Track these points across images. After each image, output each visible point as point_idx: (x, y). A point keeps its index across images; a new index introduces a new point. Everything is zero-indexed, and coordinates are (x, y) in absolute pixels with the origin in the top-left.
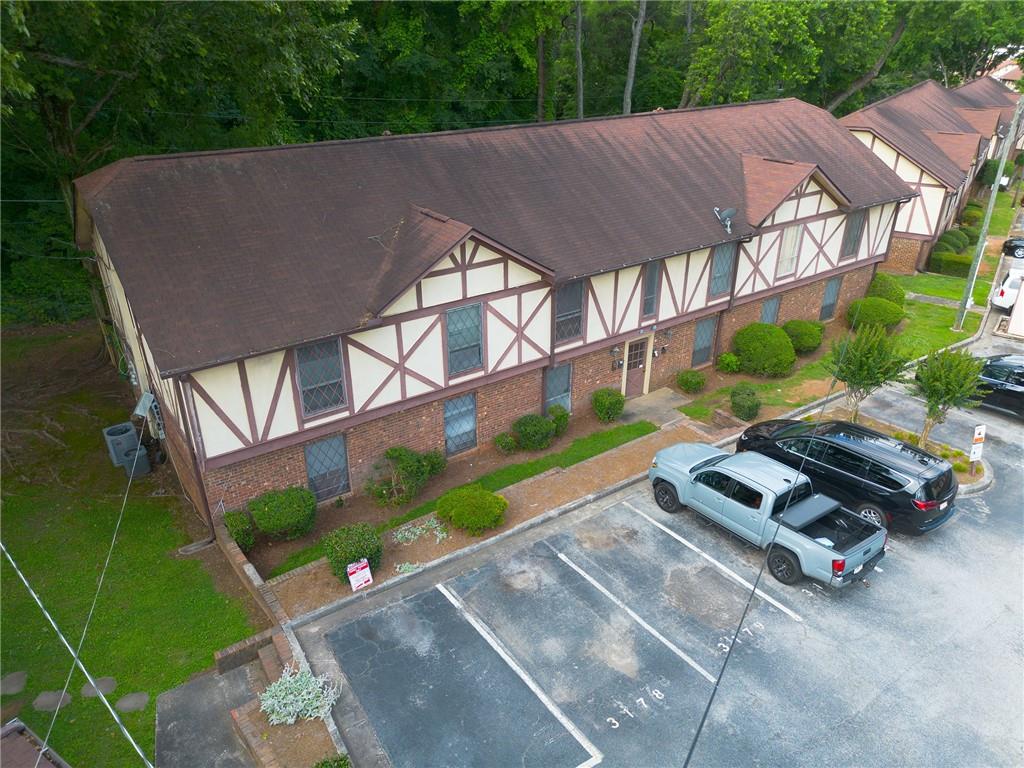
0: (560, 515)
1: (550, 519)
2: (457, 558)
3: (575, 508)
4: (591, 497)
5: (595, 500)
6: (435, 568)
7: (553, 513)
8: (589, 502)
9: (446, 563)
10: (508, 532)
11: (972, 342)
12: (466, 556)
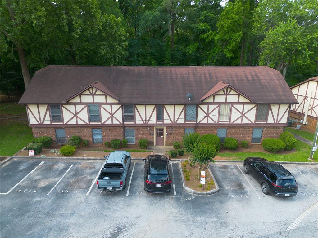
0: (87, 159)
1: (84, 159)
2: (55, 159)
3: (92, 159)
4: (99, 158)
5: (100, 159)
6: (48, 158)
7: (86, 158)
8: (98, 159)
9: (52, 158)
10: (71, 158)
11: (308, 164)
12: (57, 159)
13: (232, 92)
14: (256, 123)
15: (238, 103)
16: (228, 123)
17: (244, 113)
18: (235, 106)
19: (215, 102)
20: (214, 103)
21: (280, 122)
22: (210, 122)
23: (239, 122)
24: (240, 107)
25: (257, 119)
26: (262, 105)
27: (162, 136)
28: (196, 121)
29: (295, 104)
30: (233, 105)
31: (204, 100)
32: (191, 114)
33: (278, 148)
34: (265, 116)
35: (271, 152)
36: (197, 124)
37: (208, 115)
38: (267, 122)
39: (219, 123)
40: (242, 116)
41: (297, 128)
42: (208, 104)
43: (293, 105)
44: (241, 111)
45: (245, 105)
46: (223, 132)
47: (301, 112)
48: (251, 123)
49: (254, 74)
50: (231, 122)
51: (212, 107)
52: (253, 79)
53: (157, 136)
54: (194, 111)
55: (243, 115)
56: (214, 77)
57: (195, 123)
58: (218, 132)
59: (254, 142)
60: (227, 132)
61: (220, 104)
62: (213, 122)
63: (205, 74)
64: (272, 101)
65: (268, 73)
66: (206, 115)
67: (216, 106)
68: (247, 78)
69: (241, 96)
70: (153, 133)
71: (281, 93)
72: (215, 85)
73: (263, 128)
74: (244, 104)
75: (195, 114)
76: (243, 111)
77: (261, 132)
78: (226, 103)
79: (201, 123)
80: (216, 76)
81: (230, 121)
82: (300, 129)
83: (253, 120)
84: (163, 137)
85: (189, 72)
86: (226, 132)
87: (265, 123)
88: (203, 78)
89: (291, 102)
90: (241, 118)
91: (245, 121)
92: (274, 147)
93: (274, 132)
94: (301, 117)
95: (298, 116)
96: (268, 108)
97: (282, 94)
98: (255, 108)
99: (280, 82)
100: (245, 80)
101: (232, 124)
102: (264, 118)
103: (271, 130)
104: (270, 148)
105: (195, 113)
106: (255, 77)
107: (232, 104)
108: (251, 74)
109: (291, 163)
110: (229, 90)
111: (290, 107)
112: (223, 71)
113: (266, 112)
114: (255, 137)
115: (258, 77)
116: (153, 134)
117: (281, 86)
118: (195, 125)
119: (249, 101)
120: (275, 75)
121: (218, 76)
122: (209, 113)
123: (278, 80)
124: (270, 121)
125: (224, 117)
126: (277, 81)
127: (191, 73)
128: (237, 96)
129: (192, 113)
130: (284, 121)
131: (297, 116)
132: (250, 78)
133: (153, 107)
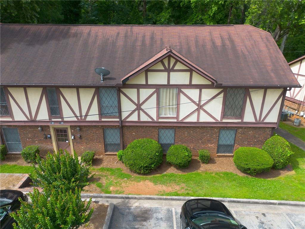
13: (179, 66)
14: (224, 121)
15: (191, 86)
16: (175, 121)
17: (202, 103)
18: (184, 90)
19: (149, 83)
20: (147, 86)
21: (266, 121)
22: (144, 118)
23: (193, 119)
24: (194, 93)
25: (224, 115)
26: (234, 89)
27: (67, 142)
28: (120, 116)
29: (293, 89)
30: (182, 90)
31: (128, 79)
32: (109, 105)
33: (259, 167)
34: (240, 110)
35: (247, 173)
36: (122, 122)
37: (139, 107)
38: (242, 120)
39: (160, 120)
40: (198, 110)
41: (295, 124)
42: (138, 87)
43: (290, 90)
44: (197, 100)
45: (203, 90)
46: (169, 135)
47: (302, 100)
48: (214, 121)
49: (226, 37)
50: (180, 119)
51: (145, 93)
52: (224, 45)
53: (58, 140)
54: (113, 99)
55: (200, 107)
56: (158, 42)
57: (118, 120)
58: (161, 134)
59: (221, 153)
60: (175, 136)
61: (158, 88)
62: (149, 118)
63: (144, 36)
64: (251, 83)
65: (251, 36)
66: (135, 107)
67: (152, 91)
68: (214, 43)
69: (194, 74)
70: (49, 136)
71: (269, 68)
72: (156, 54)
73: (236, 129)
74: (200, 87)
75: (117, 105)
76: (200, 101)
77: (234, 136)
78: (169, 86)
79: (129, 120)
80: (161, 39)
81: (177, 118)
82: (299, 126)
83: (218, 117)
84: (69, 142)
85: (118, 33)
86: (173, 135)
87: (240, 121)
88: (139, 43)
89: (287, 83)
90: (197, 112)
91: (204, 118)
92: (253, 166)
93: (255, 137)
94: (301, 108)
95: (297, 105)
96: (245, 95)
97: (272, 70)
98: (222, 95)
99: (269, 50)
100: (209, 46)
101: (181, 123)
102: (238, 113)
103: (250, 132)
104: (246, 167)
105: (116, 103)
106: (227, 42)
107: (179, 87)
108: (221, 36)
109: (280, 204)
110: (173, 61)
111: (284, 93)
112: (175, 33)
113: (241, 103)
114: (222, 144)
115: (232, 41)
116: (50, 138)
117: (270, 57)
118: (118, 124)
119: (210, 83)
120: (262, 38)
121: (165, 40)
122: (141, 102)
123: (267, 46)
124: (249, 117)
125: (168, 109)
126: (264, 49)
127: (122, 35)
128: (189, 73)
129: (111, 102)
130: (273, 118)
131: (295, 106)
132: (218, 42)
133: (39, 91)
